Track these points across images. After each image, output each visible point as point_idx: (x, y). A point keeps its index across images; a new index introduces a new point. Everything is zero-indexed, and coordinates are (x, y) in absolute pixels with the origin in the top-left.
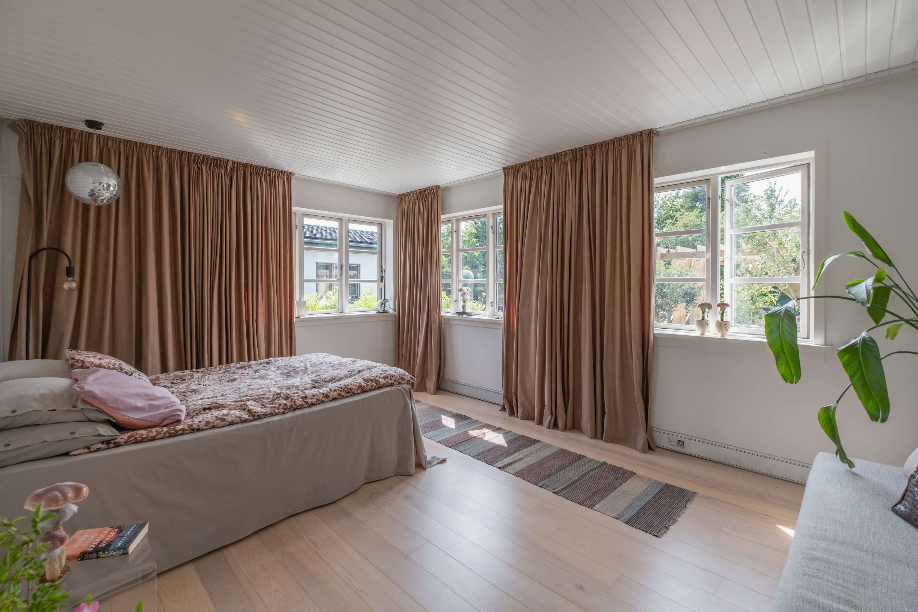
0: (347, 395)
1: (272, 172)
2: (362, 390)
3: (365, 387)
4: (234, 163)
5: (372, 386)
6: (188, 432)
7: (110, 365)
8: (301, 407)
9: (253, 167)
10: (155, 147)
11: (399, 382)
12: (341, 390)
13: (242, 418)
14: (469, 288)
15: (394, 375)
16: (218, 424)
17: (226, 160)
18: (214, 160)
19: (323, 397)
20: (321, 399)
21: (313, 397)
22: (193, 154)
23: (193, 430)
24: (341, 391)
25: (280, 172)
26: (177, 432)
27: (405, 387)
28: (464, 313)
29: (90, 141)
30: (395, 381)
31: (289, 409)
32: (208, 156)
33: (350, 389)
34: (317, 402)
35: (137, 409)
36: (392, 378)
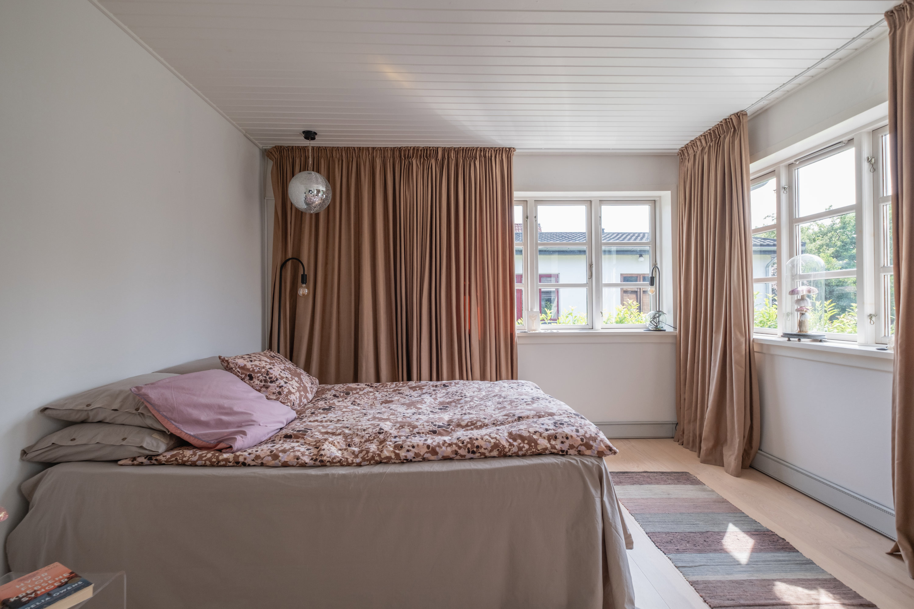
0: (471, 455)
1: (487, 152)
2: (500, 452)
3: (506, 448)
4: (444, 149)
5: (520, 449)
6: (231, 464)
7: (255, 368)
8: (387, 461)
9: (466, 151)
10: (370, 149)
11: (580, 451)
12: (461, 445)
13: (299, 461)
14: (812, 288)
15: (572, 436)
16: (268, 461)
17: (436, 147)
18: (424, 150)
19: (427, 452)
20: (422, 454)
21: (411, 448)
22: (403, 149)
23: (238, 463)
24: (460, 448)
25: (497, 150)
26: (219, 462)
27: (590, 464)
28: (800, 336)
29: (320, 155)
30: (571, 447)
31: (369, 460)
32: (417, 147)
33: (478, 447)
34: (414, 458)
35: (198, 423)
36: (565, 440)
